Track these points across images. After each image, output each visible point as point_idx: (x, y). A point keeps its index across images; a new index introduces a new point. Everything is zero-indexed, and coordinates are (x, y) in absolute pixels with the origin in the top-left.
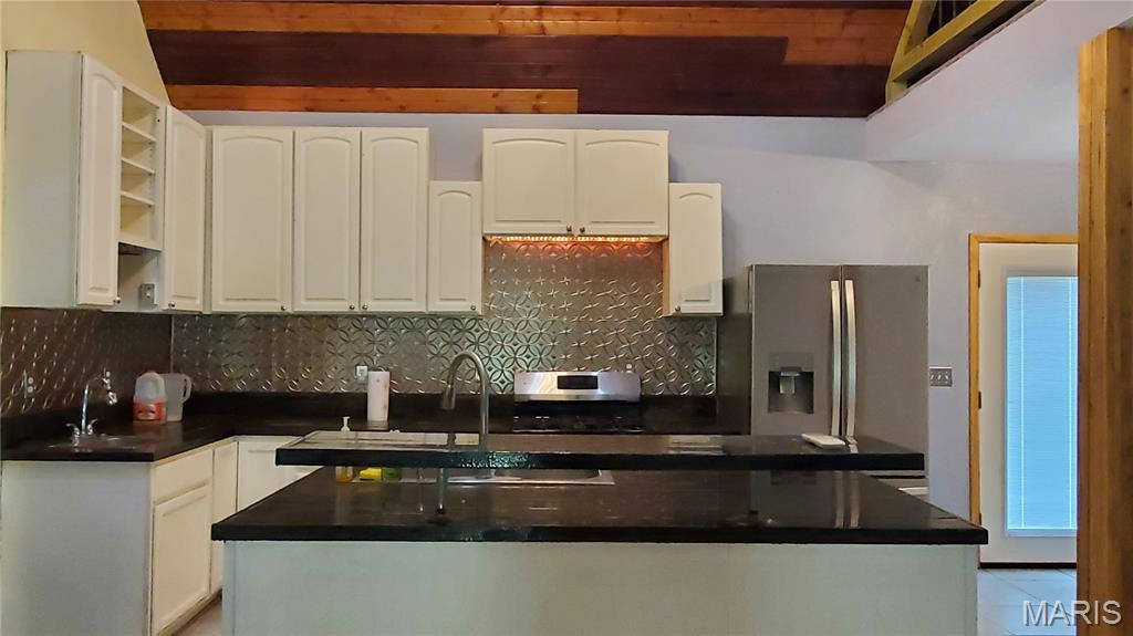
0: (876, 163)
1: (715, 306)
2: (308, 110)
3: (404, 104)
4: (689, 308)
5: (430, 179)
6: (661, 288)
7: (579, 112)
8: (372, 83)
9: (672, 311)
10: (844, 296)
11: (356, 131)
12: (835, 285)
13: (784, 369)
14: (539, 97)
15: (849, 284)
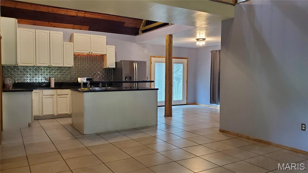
0: (137, 43)
1: (114, 67)
2: (33, 25)
3: (55, 26)
4: (110, 67)
5: (63, 41)
6: (103, 63)
7: (88, 30)
8: (49, 21)
9: (107, 67)
10: (135, 65)
11: (49, 31)
12: (134, 64)
13: (128, 76)
14: (82, 27)
15: (136, 63)
